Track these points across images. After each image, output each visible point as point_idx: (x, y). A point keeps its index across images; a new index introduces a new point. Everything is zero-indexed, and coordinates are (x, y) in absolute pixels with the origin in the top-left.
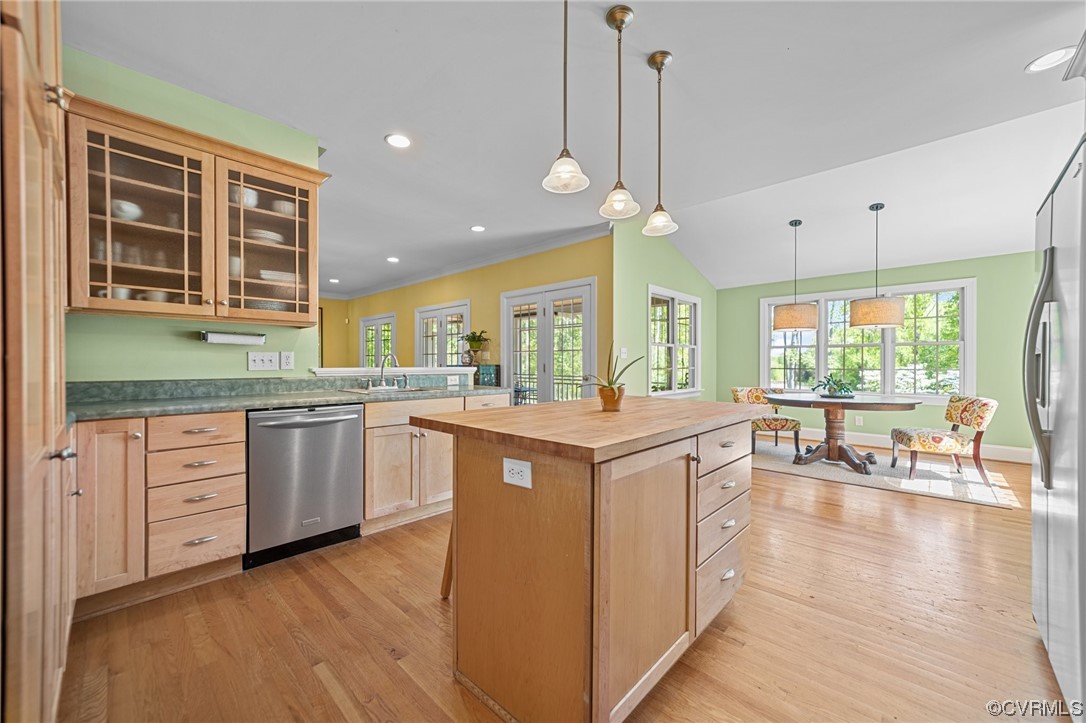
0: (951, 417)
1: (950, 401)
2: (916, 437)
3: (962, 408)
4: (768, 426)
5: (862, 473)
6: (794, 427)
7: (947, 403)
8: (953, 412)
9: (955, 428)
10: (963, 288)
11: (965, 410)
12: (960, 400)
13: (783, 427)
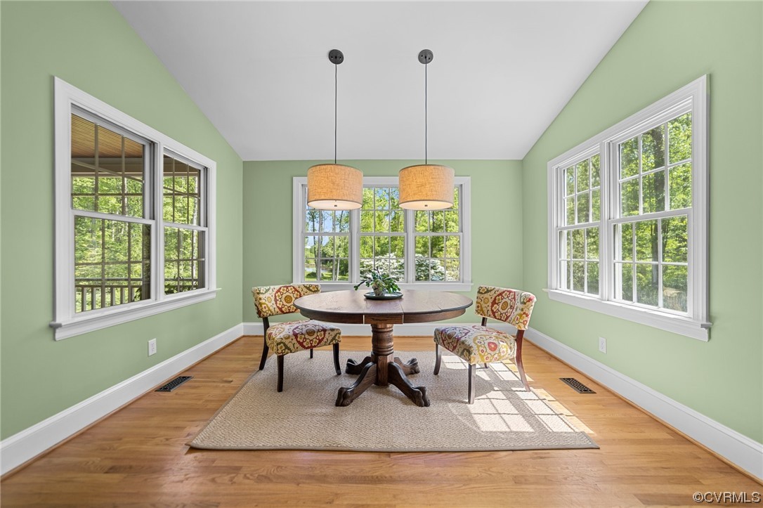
0: (482, 310)
1: (479, 292)
2: (475, 347)
3: (491, 301)
4: (301, 344)
5: (420, 405)
6: (334, 339)
7: (476, 294)
8: (484, 305)
9: (484, 322)
10: (461, 185)
11: (494, 303)
12: (488, 291)
13: (320, 341)
